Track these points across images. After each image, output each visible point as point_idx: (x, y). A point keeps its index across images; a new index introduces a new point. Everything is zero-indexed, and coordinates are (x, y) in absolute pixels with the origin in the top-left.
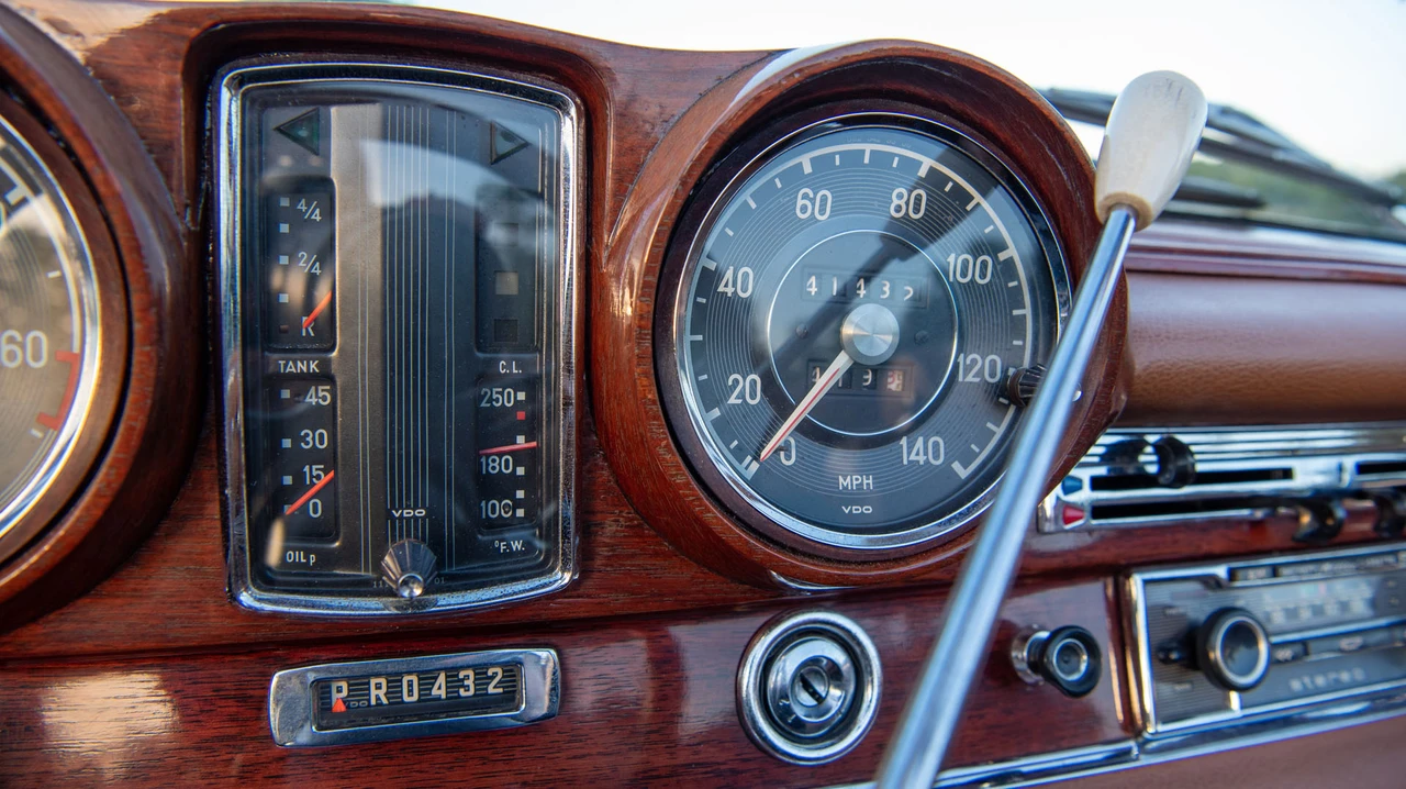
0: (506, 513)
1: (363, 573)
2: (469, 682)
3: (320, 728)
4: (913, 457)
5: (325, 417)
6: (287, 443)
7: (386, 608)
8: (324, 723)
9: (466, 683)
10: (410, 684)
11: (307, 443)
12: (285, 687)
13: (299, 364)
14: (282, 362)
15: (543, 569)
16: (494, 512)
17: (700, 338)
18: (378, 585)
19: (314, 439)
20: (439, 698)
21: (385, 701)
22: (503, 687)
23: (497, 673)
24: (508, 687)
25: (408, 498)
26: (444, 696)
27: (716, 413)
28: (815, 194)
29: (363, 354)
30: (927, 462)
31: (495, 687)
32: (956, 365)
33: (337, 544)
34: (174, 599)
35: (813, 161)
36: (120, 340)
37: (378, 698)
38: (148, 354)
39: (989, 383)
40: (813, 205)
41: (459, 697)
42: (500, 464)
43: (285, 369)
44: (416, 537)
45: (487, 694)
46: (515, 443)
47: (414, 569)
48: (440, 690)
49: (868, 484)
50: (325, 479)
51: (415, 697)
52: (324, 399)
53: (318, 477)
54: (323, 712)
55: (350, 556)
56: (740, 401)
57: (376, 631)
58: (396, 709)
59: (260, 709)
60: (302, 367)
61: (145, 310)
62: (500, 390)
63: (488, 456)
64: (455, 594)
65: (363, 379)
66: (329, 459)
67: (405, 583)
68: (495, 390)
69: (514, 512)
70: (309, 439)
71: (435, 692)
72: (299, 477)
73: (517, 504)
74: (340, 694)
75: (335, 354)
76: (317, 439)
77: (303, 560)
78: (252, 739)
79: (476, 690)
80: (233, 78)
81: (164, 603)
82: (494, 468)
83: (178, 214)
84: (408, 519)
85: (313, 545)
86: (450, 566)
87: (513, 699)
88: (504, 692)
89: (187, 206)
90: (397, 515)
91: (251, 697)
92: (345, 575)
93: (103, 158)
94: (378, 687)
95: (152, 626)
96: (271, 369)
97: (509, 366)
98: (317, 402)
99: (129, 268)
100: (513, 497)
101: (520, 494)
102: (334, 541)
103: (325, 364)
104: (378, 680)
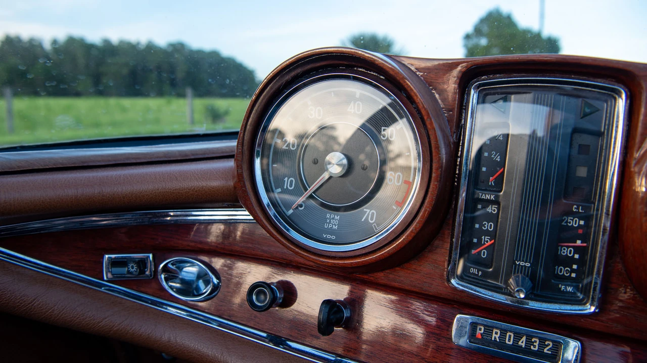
0: (567, 273)
1: (499, 284)
2: (536, 344)
3: (470, 342)
5: (494, 218)
6: (477, 226)
7: (507, 300)
8: (472, 340)
9: (535, 344)
10: (510, 336)
11: (485, 227)
12: (460, 321)
13: (487, 195)
14: (480, 194)
15: (581, 302)
16: (561, 272)
18: (505, 290)
19: (488, 226)
20: (521, 347)
21: (498, 340)
22: (552, 352)
23: (550, 344)
24: (553, 352)
25: (523, 257)
26: (523, 346)
29: (513, 195)
31: (548, 350)
33: (491, 270)
34: (427, 276)
36: (426, 179)
37: (495, 338)
38: (436, 185)
41: (530, 349)
42: (567, 251)
43: (481, 196)
44: (524, 274)
45: (543, 352)
46: (576, 243)
47: (522, 286)
48: (522, 343)
50: (489, 243)
51: (511, 343)
52: (494, 211)
53: (487, 242)
54: (472, 335)
55: (495, 276)
57: (500, 309)
58: (501, 344)
59: (449, 327)
60: (488, 197)
61: (437, 169)
62: (572, 218)
63: (562, 246)
64: (538, 303)
65: (512, 205)
66: (493, 235)
67: (518, 291)
68: (569, 218)
69: (570, 275)
70: (486, 226)
71: (520, 343)
72: (480, 240)
73: (573, 271)
74: (480, 331)
75: (501, 193)
76: (489, 226)
77: (476, 273)
78: (445, 337)
79: (538, 348)
80: (476, 86)
81: (424, 276)
82: (564, 252)
83: (451, 135)
84: (522, 266)
85: (482, 268)
86: (537, 291)
87: (556, 358)
88: (551, 354)
89: (455, 132)
90: (518, 263)
91: (446, 321)
92: (492, 283)
93: (431, 115)
94: (496, 333)
95: (418, 283)
96: (476, 196)
97: (578, 208)
98: (491, 212)
99: (434, 154)
100: (571, 267)
101: (575, 267)
102: (490, 268)
103: (497, 197)
104: (497, 331)
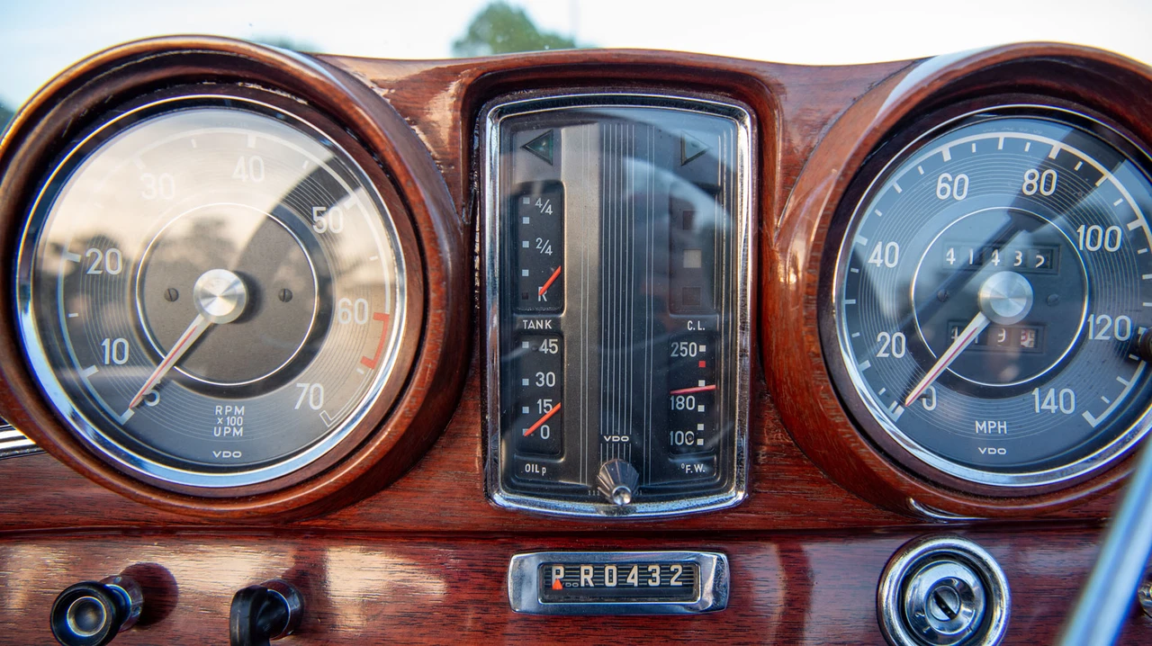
0: (689, 442)
1: (581, 484)
2: (656, 575)
3: (544, 601)
4: (1045, 406)
5: (556, 363)
6: (526, 382)
7: (597, 511)
8: (547, 597)
9: (654, 575)
10: (611, 573)
11: (540, 382)
12: (524, 566)
13: (538, 322)
14: (525, 321)
15: (719, 488)
16: (679, 440)
17: (853, 302)
18: (592, 493)
19: (545, 379)
20: (632, 586)
21: (591, 584)
22: (683, 581)
23: (677, 570)
24: (687, 581)
25: (616, 427)
26: (636, 585)
27: (867, 364)
28: (954, 178)
29: (584, 316)
30: (1058, 411)
31: (676, 581)
32: (1087, 325)
33: (562, 460)
34: (446, 495)
35: (952, 150)
36: (419, 306)
37: (586, 582)
38: (440, 315)
39: (1119, 341)
40: (952, 187)
41: (648, 586)
42: (685, 403)
43: (527, 325)
44: (621, 457)
45: (669, 586)
46: (697, 386)
47: (624, 483)
48: (633, 579)
49: (1002, 429)
50: (553, 410)
51: (614, 584)
52: (553, 349)
53: (548, 408)
54: (546, 587)
55: (571, 470)
56: (887, 355)
57: (589, 530)
58: (599, 592)
59: (501, 582)
60: (540, 325)
61: (438, 283)
62: (686, 343)
63: (676, 395)
64: (652, 504)
65: (584, 334)
66: (556, 394)
67: (617, 493)
68: (682, 343)
69: (696, 442)
70: (542, 379)
71: (629, 580)
72: (534, 408)
73: (698, 435)
74: (558, 574)
75: (563, 315)
76: (547, 379)
77: (537, 471)
78: (497, 604)
79: (661, 582)
80: (495, 111)
81: (439, 497)
82: (680, 406)
83: (458, 213)
84: (616, 443)
85: (545, 460)
86: (647, 482)
87: (691, 591)
88: (683, 586)
89: (463, 207)
90: (607, 440)
91: (494, 572)
92: (568, 485)
93: (413, 175)
94: (587, 573)
95: (431, 514)
96: (518, 326)
97: (695, 325)
98: (548, 352)
99: (428, 253)
100: (695, 429)
101: (701, 427)
102: (560, 458)
103: (556, 322)
104: (587, 568)
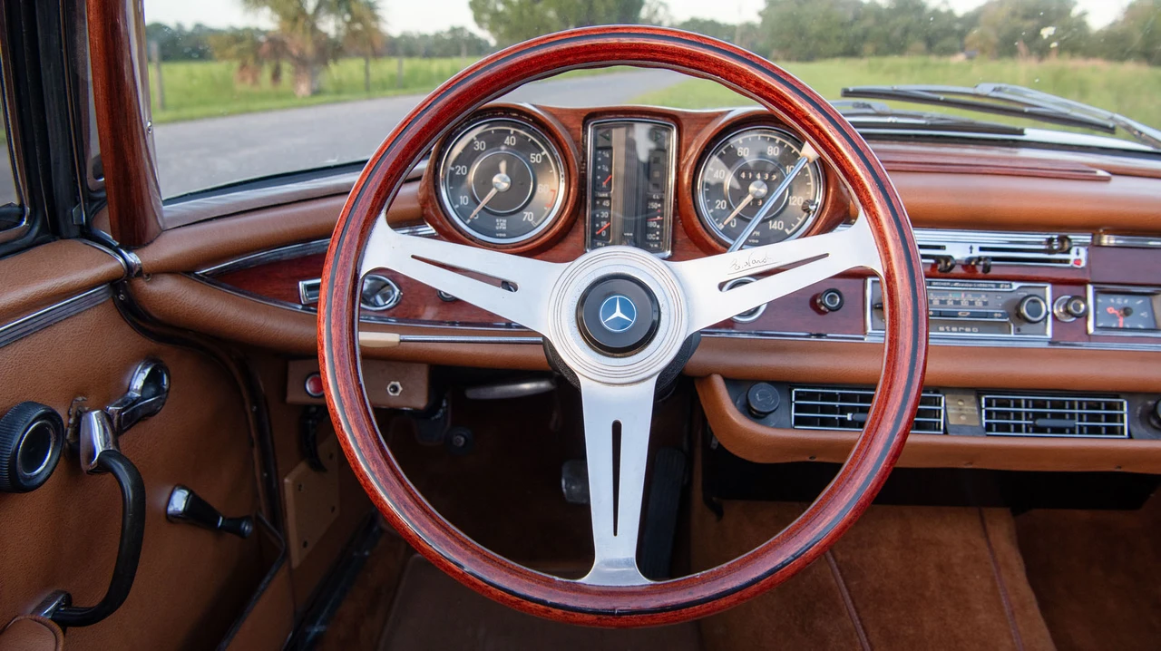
0: (654, 238)
4: (773, 227)
5: (608, 208)
6: (599, 215)
13: (603, 194)
15: (663, 251)
16: (650, 237)
17: (708, 190)
19: (604, 215)
27: (712, 211)
28: (743, 149)
29: (618, 193)
30: (777, 229)
32: (788, 200)
33: (610, 242)
35: (743, 140)
39: (799, 206)
40: (743, 152)
42: (653, 224)
43: (600, 195)
46: (657, 218)
49: (758, 234)
50: (607, 225)
52: (608, 204)
56: (719, 208)
62: (654, 203)
63: (650, 221)
65: (618, 199)
66: (608, 220)
68: (652, 203)
69: (656, 238)
72: (600, 225)
73: (657, 236)
75: (611, 192)
77: (601, 245)
80: (591, 124)
82: (651, 225)
84: (628, 236)
85: (604, 242)
90: (625, 235)
96: (597, 196)
97: (656, 197)
98: (606, 205)
101: (658, 233)
102: (610, 240)
103: (609, 194)
